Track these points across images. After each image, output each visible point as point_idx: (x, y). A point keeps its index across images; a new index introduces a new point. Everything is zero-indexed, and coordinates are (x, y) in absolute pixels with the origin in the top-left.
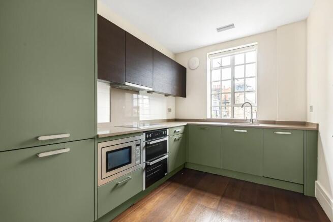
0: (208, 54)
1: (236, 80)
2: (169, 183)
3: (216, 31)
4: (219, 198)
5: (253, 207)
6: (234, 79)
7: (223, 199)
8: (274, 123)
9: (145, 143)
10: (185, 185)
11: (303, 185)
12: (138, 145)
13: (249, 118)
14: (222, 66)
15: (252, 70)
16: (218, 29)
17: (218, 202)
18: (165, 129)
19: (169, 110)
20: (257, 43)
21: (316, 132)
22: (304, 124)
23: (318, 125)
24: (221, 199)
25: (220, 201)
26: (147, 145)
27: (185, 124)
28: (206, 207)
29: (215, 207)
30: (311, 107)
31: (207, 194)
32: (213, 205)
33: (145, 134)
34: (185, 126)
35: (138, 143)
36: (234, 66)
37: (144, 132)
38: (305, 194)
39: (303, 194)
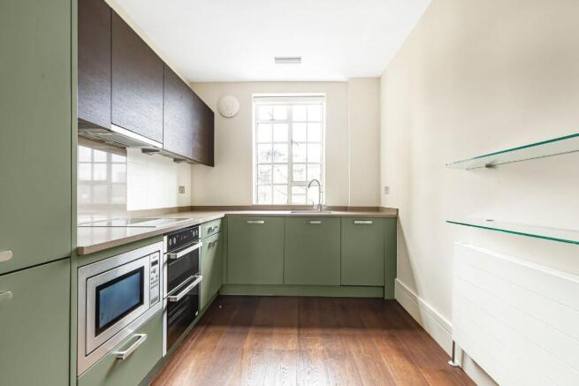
0: (254, 95)
1: (294, 145)
2: (202, 330)
3: (274, 60)
4: (295, 331)
5: (343, 331)
6: (292, 142)
7: (302, 332)
8: (345, 209)
9: (166, 256)
10: (234, 324)
11: (384, 287)
12: (155, 263)
13: (316, 203)
14: (272, 120)
15: (317, 133)
16: (276, 59)
17: (296, 337)
18: (196, 227)
19: (182, 190)
20: (324, 94)
21: (395, 219)
22: (377, 209)
23: (397, 210)
24: (299, 331)
25: (299, 335)
26: (169, 260)
27: (222, 215)
28: (283, 351)
29: (295, 346)
30: (387, 188)
31: (275, 331)
32: (292, 343)
33: (165, 238)
34: (222, 219)
35: (155, 260)
36: (292, 122)
37: (164, 235)
38: (386, 298)
39: (383, 298)
